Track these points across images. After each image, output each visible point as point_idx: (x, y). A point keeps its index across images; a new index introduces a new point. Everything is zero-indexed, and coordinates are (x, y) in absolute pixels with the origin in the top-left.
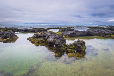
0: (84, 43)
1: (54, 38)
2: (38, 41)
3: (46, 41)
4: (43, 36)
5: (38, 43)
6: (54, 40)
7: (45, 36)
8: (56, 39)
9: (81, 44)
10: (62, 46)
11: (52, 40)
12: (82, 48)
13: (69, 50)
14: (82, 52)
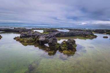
0: (75, 41)
1: (46, 37)
2: (28, 40)
3: (35, 40)
4: (32, 36)
5: (27, 42)
6: (46, 39)
7: (34, 36)
8: (48, 39)
9: (72, 42)
10: (56, 45)
11: (44, 39)
12: (73, 46)
13: (63, 48)
14: (74, 50)
